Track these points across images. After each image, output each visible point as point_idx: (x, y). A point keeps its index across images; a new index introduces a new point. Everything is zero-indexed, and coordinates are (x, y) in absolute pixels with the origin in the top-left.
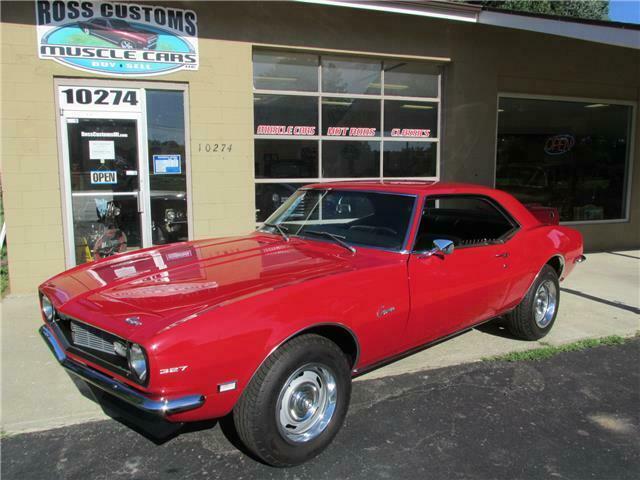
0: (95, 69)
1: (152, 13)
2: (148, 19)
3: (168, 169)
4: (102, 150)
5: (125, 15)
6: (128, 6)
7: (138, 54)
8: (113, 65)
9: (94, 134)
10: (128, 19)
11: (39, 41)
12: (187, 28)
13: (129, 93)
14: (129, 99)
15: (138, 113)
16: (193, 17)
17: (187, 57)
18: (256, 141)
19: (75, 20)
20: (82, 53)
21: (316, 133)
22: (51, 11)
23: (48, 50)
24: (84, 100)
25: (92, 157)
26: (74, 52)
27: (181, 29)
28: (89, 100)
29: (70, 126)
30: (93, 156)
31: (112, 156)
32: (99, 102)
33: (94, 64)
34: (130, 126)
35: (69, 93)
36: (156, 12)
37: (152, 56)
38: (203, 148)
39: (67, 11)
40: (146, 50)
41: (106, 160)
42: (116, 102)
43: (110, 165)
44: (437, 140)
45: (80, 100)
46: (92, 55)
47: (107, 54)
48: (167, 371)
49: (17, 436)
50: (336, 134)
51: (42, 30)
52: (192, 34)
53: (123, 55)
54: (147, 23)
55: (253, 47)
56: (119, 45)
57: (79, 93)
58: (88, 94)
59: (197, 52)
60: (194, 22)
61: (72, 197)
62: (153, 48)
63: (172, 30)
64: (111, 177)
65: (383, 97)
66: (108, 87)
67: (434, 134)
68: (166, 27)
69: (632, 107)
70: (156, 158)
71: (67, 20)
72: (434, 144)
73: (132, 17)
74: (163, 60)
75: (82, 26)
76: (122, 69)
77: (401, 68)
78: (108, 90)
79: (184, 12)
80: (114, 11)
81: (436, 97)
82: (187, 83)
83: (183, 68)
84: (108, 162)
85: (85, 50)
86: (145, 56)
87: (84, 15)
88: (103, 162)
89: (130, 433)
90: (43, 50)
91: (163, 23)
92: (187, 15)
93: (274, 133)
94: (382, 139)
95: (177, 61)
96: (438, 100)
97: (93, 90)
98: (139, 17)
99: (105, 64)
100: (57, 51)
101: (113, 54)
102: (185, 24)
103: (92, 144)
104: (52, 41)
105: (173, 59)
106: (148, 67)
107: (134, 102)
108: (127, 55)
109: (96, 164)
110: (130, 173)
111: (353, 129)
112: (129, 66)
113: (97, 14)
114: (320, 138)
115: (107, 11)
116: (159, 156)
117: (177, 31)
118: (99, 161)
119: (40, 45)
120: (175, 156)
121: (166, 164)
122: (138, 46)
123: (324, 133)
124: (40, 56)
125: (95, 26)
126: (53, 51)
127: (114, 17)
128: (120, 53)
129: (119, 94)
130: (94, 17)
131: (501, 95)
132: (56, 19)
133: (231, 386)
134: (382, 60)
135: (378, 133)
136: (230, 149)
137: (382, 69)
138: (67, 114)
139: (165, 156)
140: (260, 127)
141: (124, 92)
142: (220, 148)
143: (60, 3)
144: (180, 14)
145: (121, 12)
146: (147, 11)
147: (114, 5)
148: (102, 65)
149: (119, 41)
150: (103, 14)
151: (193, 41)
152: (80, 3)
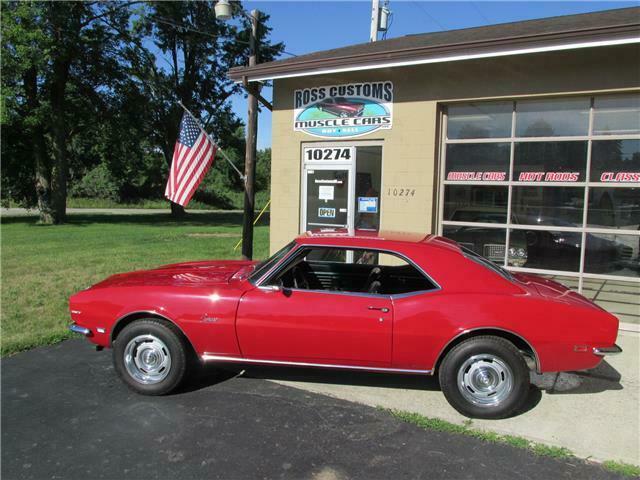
1: (362, 89)
2: (358, 94)
3: (369, 209)
5: (344, 93)
6: (347, 86)
7: (351, 121)
8: (334, 131)
9: (322, 181)
10: (346, 96)
11: (295, 119)
12: (385, 96)
13: (345, 150)
14: (345, 155)
15: (349, 165)
16: (390, 87)
17: (384, 119)
18: (447, 186)
19: (315, 102)
20: (317, 124)
21: (507, 179)
22: (302, 98)
23: (299, 125)
25: (320, 198)
26: (312, 124)
27: (381, 97)
28: (320, 158)
29: (309, 175)
31: (332, 198)
32: (326, 158)
33: (324, 131)
34: (342, 175)
35: (310, 152)
36: (365, 87)
38: (392, 192)
39: (311, 96)
40: (355, 117)
41: (328, 200)
42: (337, 157)
43: (330, 204)
45: (315, 158)
46: (323, 125)
47: (331, 123)
50: (529, 180)
51: (297, 112)
52: (389, 100)
53: (341, 123)
54: (358, 97)
55: (438, 104)
56: (339, 116)
57: (315, 152)
58: (321, 153)
60: (391, 90)
61: (307, 225)
62: (360, 115)
63: (375, 99)
64: (330, 213)
65: (590, 138)
66: (333, 147)
68: (370, 97)
71: (311, 103)
73: (348, 94)
74: (367, 123)
75: (318, 105)
76: (340, 133)
78: (332, 149)
79: (384, 84)
80: (338, 91)
82: (384, 139)
83: (381, 128)
85: (319, 122)
86: (355, 122)
87: (320, 97)
88: (326, 201)
90: (296, 126)
91: (369, 95)
92: (386, 85)
93: (463, 179)
94: (587, 184)
95: (376, 123)
97: (323, 150)
98: (353, 93)
99: (330, 131)
100: (304, 124)
101: (335, 123)
102: (384, 92)
103: (321, 187)
104: (303, 118)
105: (374, 122)
106: (357, 130)
107: (348, 157)
108: (343, 123)
109: (322, 203)
110: (342, 210)
111: (550, 174)
112: (344, 130)
113: (328, 96)
114: (510, 183)
115: (334, 92)
116: (363, 198)
117: (378, 100)
118: (324, 200)
119: (295, 122)
120: (374, 199)
121: (367, 204)
122: (351, 114)
123: (516, 178)
124: (295, 129)
125: (326, 105)
126: (301, 126)
127: (338, 96)
128: (339, 121)
129: (339, 151)
130: (326, 98)
132: (305, 103)
134: (592, 97)
135: (581, 178)
136: (413, 194)
137: (592, 106)
138: (308, 167)
139: (366, 198)
140: (451, 173)
141: (342, 150)
142: (405, 192)
143: (308, 91)
144: (381, 85)
145: (342, 90)
146: (359, 87)
147: (338, 87)
148: (327, 132)
149: (339, 113)
150: (331, 94)
151: (389, 106)
152: (318, 89)
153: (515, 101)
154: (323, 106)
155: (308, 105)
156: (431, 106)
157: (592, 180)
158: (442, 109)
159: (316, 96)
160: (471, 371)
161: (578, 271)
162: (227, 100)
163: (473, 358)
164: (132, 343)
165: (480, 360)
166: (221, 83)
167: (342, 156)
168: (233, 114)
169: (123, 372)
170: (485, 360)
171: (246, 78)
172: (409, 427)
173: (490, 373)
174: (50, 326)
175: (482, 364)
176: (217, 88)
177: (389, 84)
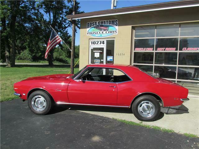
1: (108, 22)
2: (107, 24)
3: (110, 60)
6: (103, 21)
7: (105, 32)
8: (100, 35)
9: (96, 51)
10: (103, 24)
11: (87, 32)
15: (104, 46)
17: (115, 31)
18: (135, 53)
20: (94, 33)
21: (153, 50)
22: (89, 25)
27: (114, 25)
28: (95, 44)
29: (91, 49)
30: (95, 56)
31: (99, 56)
32: (97, 44)
33: (96, 35)
34: (102, 49)
35: (92, 42)
36: (109, 21)
39: (92, 24)
42: (100, 44)
43: (98, 58)
46: (96, 33)
47: (98, 33)
50: (160, 50)
52: (116, 25)
55: (132, 26)
57: (94, 42)
60: (117, 22)
62: (108, 30)
63: (112, 25)
64: (98, 61)
65: (179, 37)
66: (99, 40)
68: (111, 25)
71: (92, 26)
73: (104, 23)
74: (110, 33)
75: (94, 27)
79: (115, 20)
82: (115, 38)
83: (114, 34)
86: (106, 32)
87: (95, 25)
90: (88, 34)
91: (110, 24)
92: (116, 21)
93: (140, 50)
94: (178, 51)
95: (113, 33)
97: (96, 41)
98: (105, 23)
99: (98, 35)
101: (100, 33)
102: (115, 23)
103: (95, 53)
104: (89, 31)
106: (106, 35)
107: (104, 43)
108: (102, 33)
109: (96, 58)
110: (102, 60)
111: (167, 48)
112: (103, 35)
113: (97, 24)
114: (154, 51)
116: (108, 56)
120: (112, 56)
121: (110, 58)
122: (105, 30)
123: (156, 50)
125: (97, 27)
126: (89, 34)
127: (101, 24)
132: (90, 27)
134: (180, 24)
135: (177, 50)
136: (124, 55)
137: (180, 27)
138: (91, 47)
140: (136, 48)
141: (102, 41)
142: (122, 54)
143: (91, 23)
144: (114, 21)
145: (102, 23)
146: (107, 21)
147: (101, 21)
148: (97, 36)
149: (101, 30)
150: (99, 24)
151: (117, 27)
152: (94, 22)
153: (156, 26)
154: (96, 27)
155: (91, 27)
156: (130, 27)
157: (180, 50)
158: (133, 28)
159: (94, 24)
160: (142, 106)
161: (175, 78)
162: (66, 29)
163: (143, 102)
164: (34, 98)
165: (145, 103)
166: (65, 24)
167: (102, 43)
168: (68, 33)
169: (31, 107)
170: (146, 103)
171: (72, 18)
172: (123, 124)
173: (148, 107)
174: (8, 95)
175: (145, 104)
176: (63, 26)
177: (117, 21)
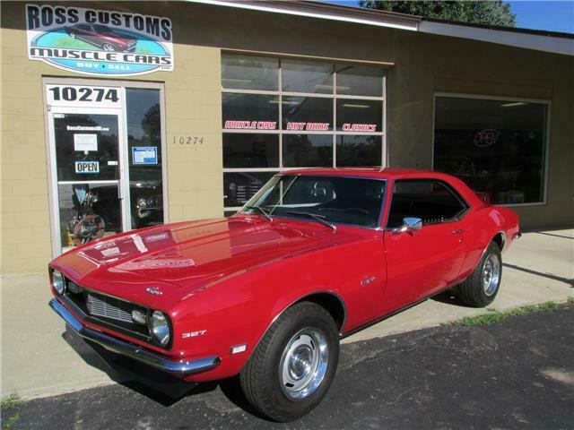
0: (81, 69)
1: (132, 20)
2: (128, 25)
3: (145, 159)
4: (86, 142)
5: (107, 21)
6: (110, 13)
7: (119, 56)
8: (96, 66)
9: (79, 128)
10: (110, 25)
11: (29, 44)
12: (163, 34)
13: (110, 91)
14: (110, 96)
15: (119, 109)
16: (168, 24)
17: (163, 59)
18: (224, 134)
19: (62, 26)
20: (69, 55)
21: (277, 128)
22: (40, 17)
23: (37, 52)
24: (70, 97)
26: (60, 54)
27: (158, 35)
29: (57, 121)
30: (77, 148)
31: (95, 148)
32: (83, 99)
33: (79, 65)
35: (56, 91)
36: (136, 18)
37: (132, 58)
38: (177, 141)
39: (55, 17)
40: (126, 53)
41: (90, 152)
42: (99, 99)
43: (92, 156)
44: (383, 133)
45: (65, 97)
46: (77, 56)
47: (90, 56)
48: (188, 335)
49: (32, 402)
50: (295, 129)
51: (32, 35)
52: (167, 39)
53: (105, 57)
54: (127, 29)
55: (222, 51)
56: (102, 48)
57: (65, 91)
58: (74, 92)
59: (172, 54)
60: (169, 28)
61: (58, 185)
62: (133, 51)
63: (150, 35)
64: (93, 167)
65: (335, 96)
66: (92, 85)
67: (379, 129)
68: (144, 32)
69: (547, 105)
70: (135, 150)
71: (54, 25)
72: (380, 137)
73: (113, 22)
74: (141, 61)
75: (68, 31)
76: (104, 69)
77: (348, 70)
78: (92, 88)
79: (160, 20)
80: (97, 17)
81: (381, 95)
82: (163, 82)
83: (160, 69)
84: (91, 153)
85: (71, 53)
86: (125, 58)
87: (70, 21)
88: (86, 153)
89: (137, 395)
90: (33, 52)
91: (142, 29)
92: (163, 22)
93: (239, 127)
94: (335, 133)
95: (154, 62)
96: (383, 98)
97: (77, 88)
98: (119, 24)
99: (88, 66)
100: (46, 53)
101: (96, 56)
102: (161, 30)
103: (75, 135)
104: (41, 43)
105: (150, 61)
106: (128, 68)
107: (115, 99)
108: (108, 57)
109: (81, 156)
110: (110, 163)
112: (111, 67)
113: (82, 20)
114: (281, 132)
115: (91, 17)
116: (138, 148)
117: (154, 36)
118: (82, 152)
119: (30, 48)
120: (152, 148)
121: (145, 155)
122: (118, 49)
123: (284, 127)
124: (30, 57)
125: (79, 31)
126: (41, 53)
127: (97, 22)
128: (102, 55)
129: (101, 92)
130: (79, 23)
131: (436, 94)
132: (45, 24)
133: (242, 349)
134: (334, 64)
135: (331, 127)
136: (201, 142)
138: (54, 110)
139: (142, 148)
140: (228, 122)
141: (106, 90)
142: (193, 140)
144: (156, 20)
145: (104, 17)
146: (127, 17)
147: (97, 12)
148: (86, 66)
149: (102, 45)
151: (169, 46)
152: (67, 10)
153: (280, 59)
154: (76, 33)
155: (51, 27)
157: (337, 129)
159: (63, 18)
177: (167, 22)
